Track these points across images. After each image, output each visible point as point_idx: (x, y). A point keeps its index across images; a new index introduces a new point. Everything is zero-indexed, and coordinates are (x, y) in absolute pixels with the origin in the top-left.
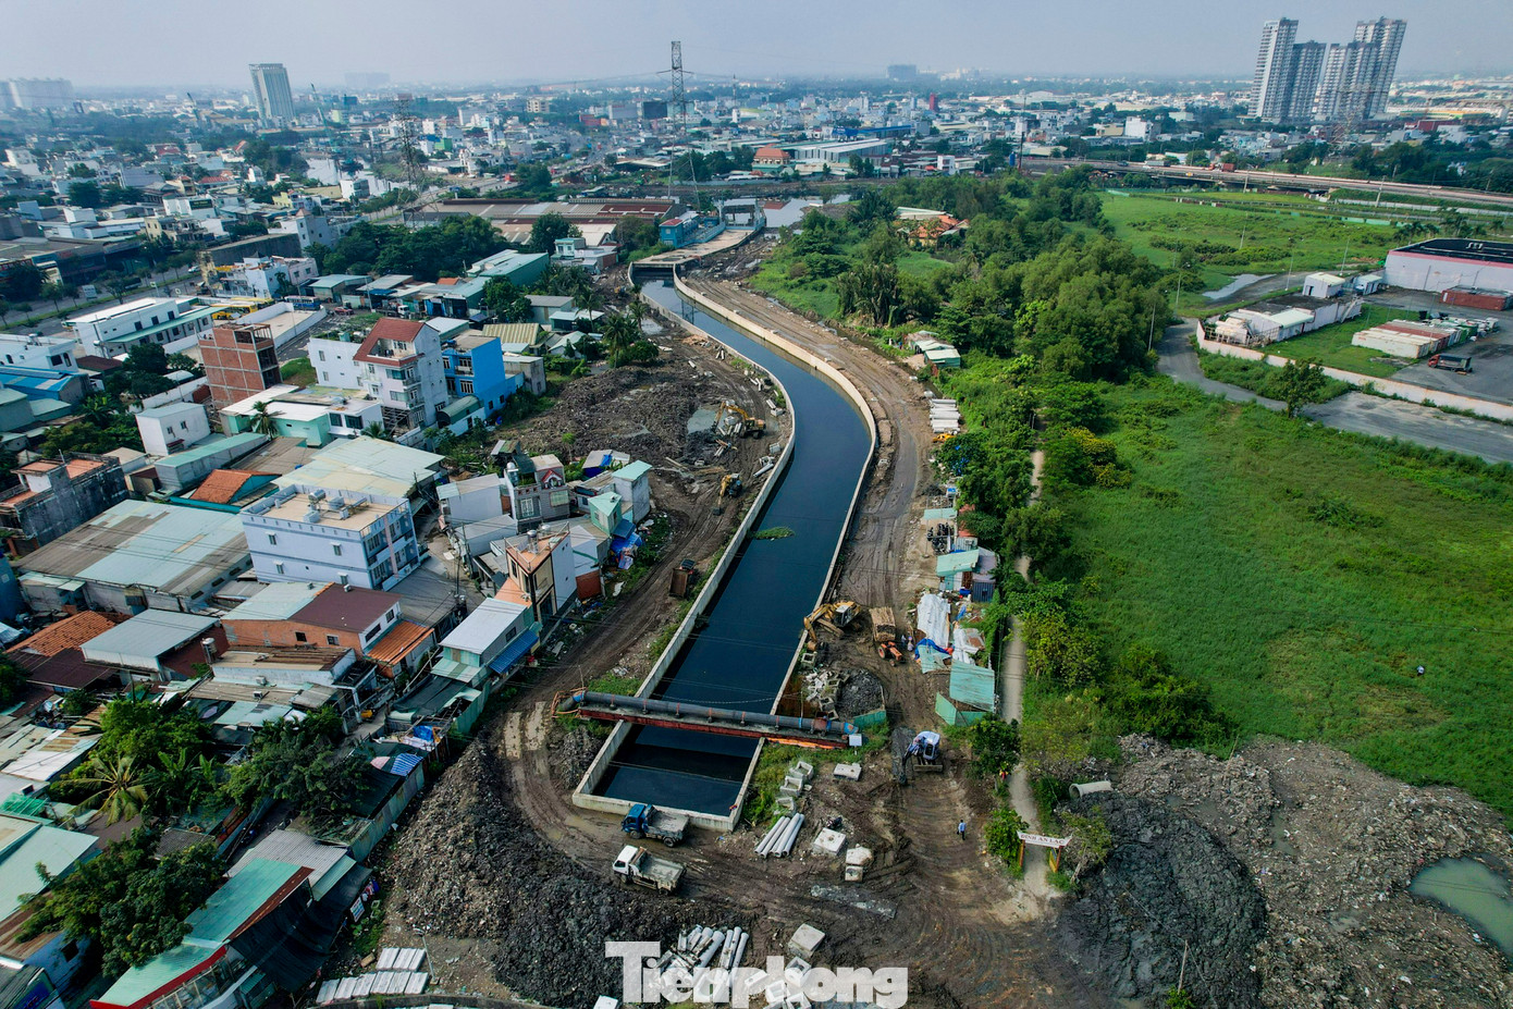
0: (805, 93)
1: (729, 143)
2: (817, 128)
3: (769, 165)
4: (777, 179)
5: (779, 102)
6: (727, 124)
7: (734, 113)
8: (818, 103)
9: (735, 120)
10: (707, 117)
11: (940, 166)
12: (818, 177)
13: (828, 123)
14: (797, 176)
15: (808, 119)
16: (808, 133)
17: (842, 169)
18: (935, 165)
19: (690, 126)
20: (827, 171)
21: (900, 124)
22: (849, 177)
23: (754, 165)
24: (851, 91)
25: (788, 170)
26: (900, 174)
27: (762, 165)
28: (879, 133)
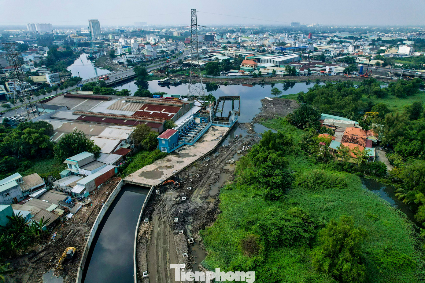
0: (266, 31)
1: (234, 52)
2: (269, 46)
3: (248, 68)
4: (250, 76)
5: (256, 34)
6: (237, 43)
7: (240, 38)
8: (269, 35)
9: (240, 41)
10: (230, 40)
11: (327, 71)
12: (270, 75)
13: (273, 43)
14: (260, 75)
15: (266, 42)
16: (266, 49)
17: (281, 71)
18: (325, 70)
19: (223, 43)
20: (274, 72)
21: (301, 46)
22: (284, 75)
23: (241, 67)
24: (280, 31)
25: (257, 72)
26: (309, 74)
27: (244, 67)
28: (294, 50)
